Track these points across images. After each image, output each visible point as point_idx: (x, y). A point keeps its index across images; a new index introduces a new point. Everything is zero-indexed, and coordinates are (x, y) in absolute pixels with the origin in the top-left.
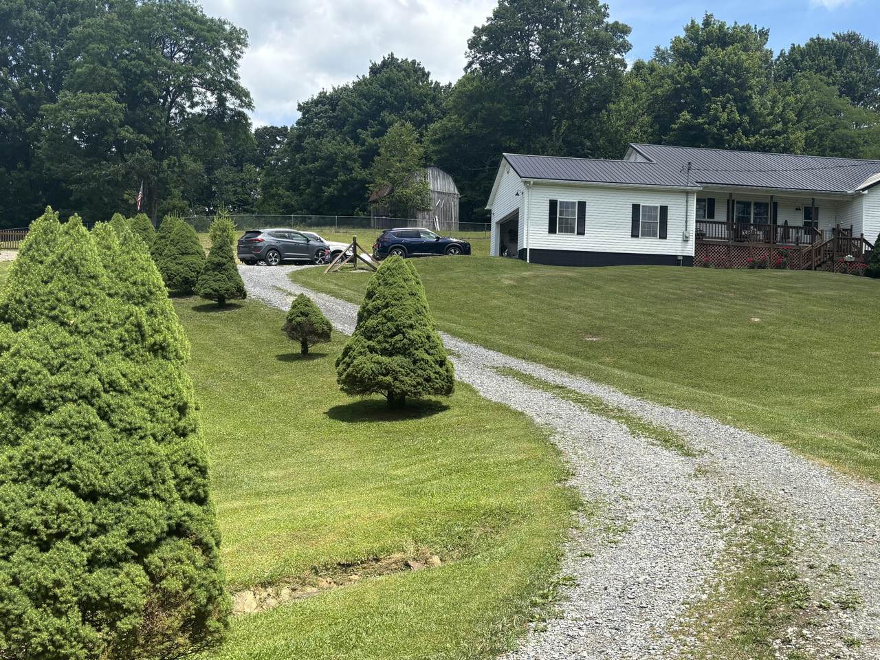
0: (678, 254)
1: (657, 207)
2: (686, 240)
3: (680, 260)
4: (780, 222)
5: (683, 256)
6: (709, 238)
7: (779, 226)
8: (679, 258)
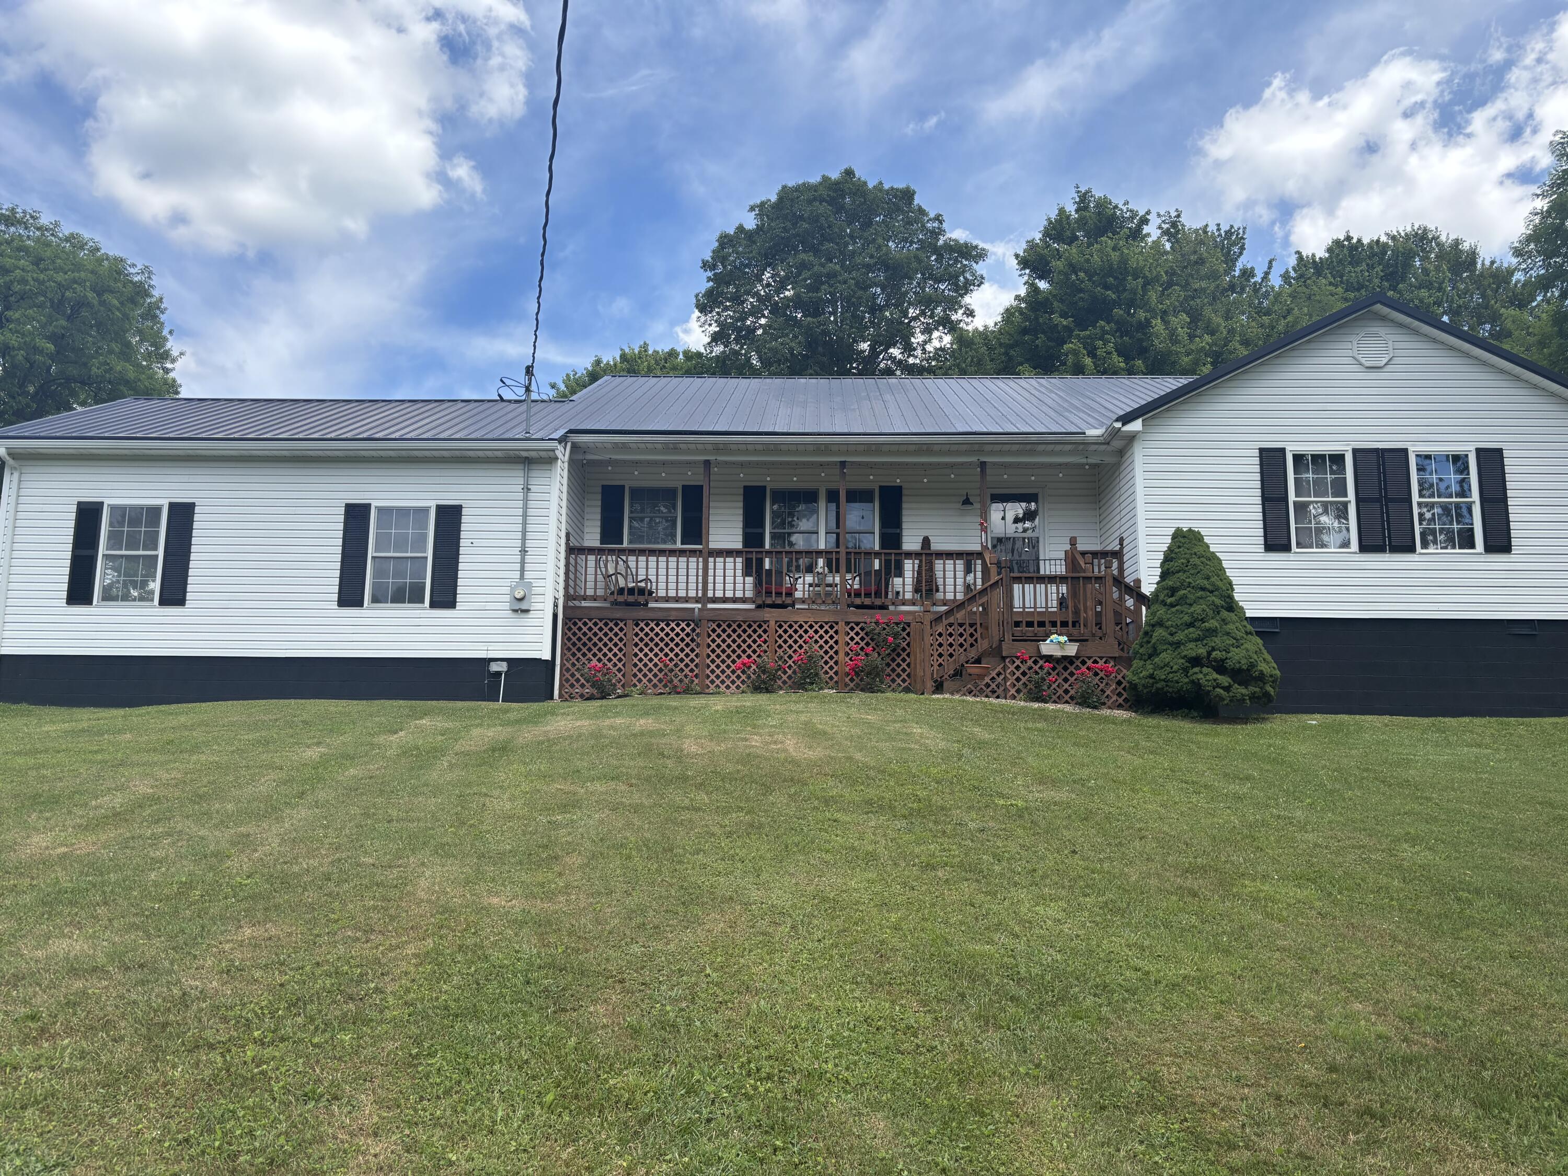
0: (492, 655)
1: (426, 510)
2: (520, 608)
3: (499, 674)
4: (911, 543)
5: (509, 661)
6: (667, 599)
7: (909, 555)
8: (494, 667)
